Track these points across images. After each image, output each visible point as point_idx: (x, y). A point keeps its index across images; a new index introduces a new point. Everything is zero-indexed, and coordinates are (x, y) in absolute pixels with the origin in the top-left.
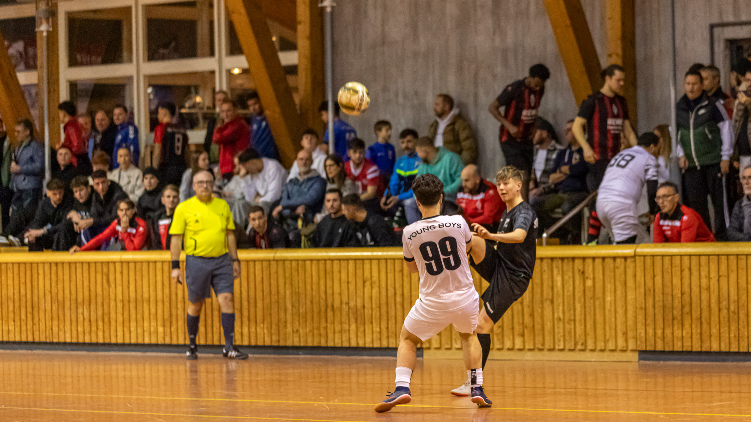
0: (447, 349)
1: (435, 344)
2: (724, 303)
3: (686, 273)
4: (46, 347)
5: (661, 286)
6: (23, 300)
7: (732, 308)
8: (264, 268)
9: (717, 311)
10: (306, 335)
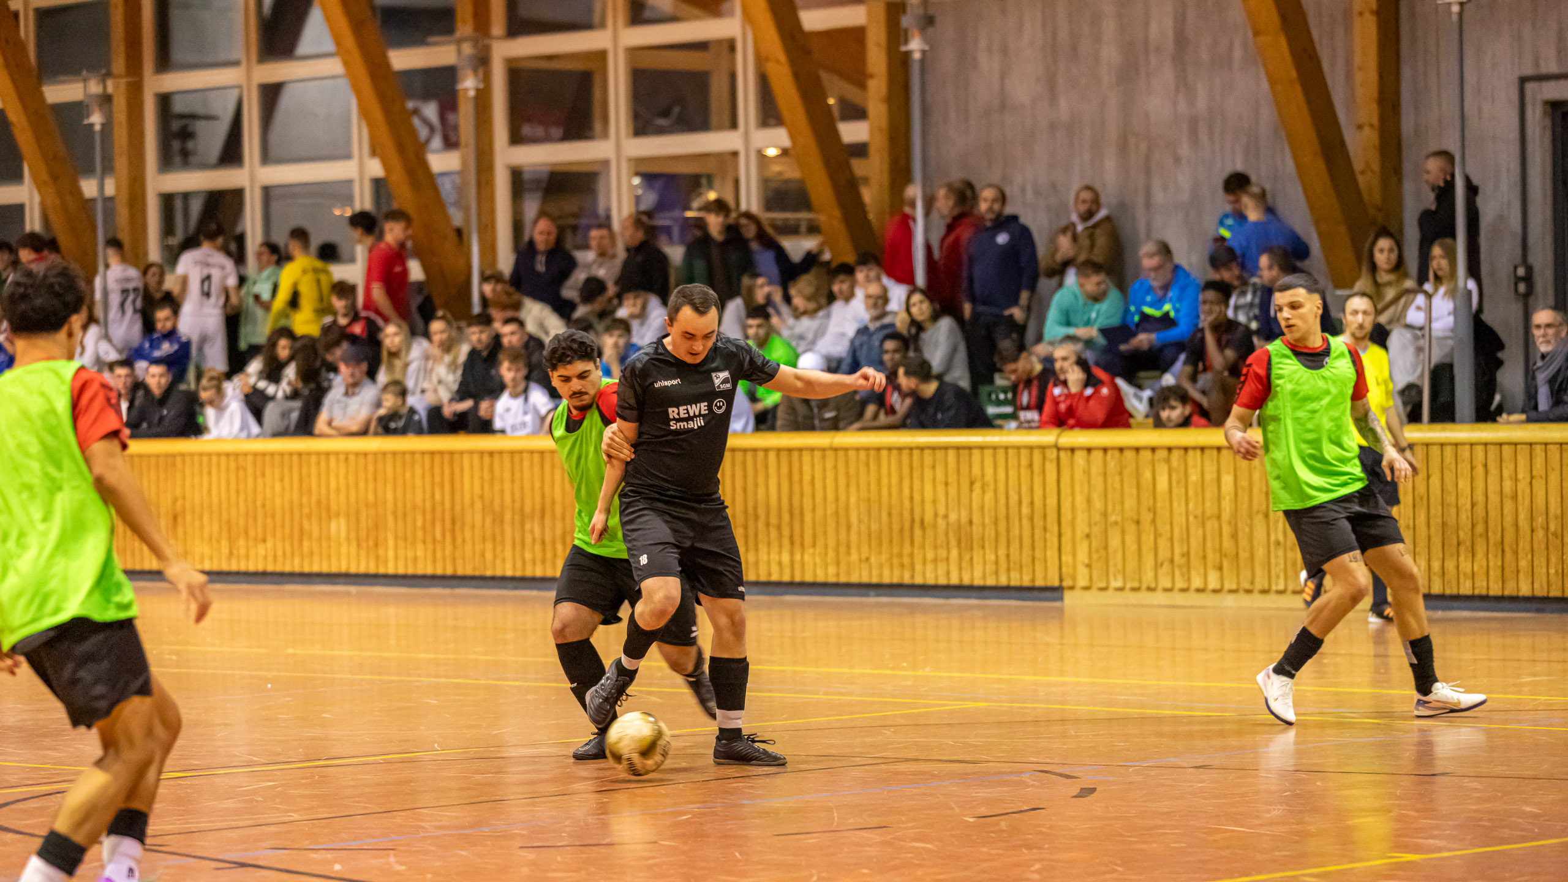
0: (1102, 589)
1: (1082, 582)
2: (1540, 520)
3: (1480, 470)
4: (474, 583)
5: (1439, 492)
6: (439, 509)
7: (1552, 528)
8: (816, 460)
9: (1529, 532)
10: (881, 566)
